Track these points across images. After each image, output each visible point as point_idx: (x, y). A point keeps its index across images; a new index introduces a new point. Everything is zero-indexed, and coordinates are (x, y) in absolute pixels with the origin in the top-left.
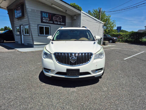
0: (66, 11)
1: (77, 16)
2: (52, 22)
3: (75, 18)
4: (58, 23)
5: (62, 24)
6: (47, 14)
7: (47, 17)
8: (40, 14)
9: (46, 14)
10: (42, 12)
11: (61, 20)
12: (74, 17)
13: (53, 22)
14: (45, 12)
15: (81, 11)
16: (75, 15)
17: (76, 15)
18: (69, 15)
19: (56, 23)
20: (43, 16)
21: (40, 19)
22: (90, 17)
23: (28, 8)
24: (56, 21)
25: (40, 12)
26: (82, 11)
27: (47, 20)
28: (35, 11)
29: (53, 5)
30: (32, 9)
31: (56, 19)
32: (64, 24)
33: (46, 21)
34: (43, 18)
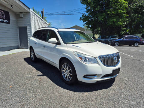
1: (24, 13)
3: (22, 16)
4: (1, 20)
5: (6, 21)
11: (4, 16)
12: (20, 15)
15: (30, 9)
16: (20, 13)
17: (22, 13)
18: (13, 12)
22: (38, 17)
32: (8, 22)
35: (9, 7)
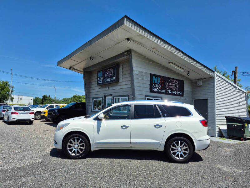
0: (189, 72)
1: (203, 80)
2: (164, 91)
4: (174, 92)
5: (178, 93)
6: (159, 78)
7: (159, 83)
8: (149, 79)
9: (157, 78)
10: (152, 75)
11: (178, 87)
12: (198, 83)
13: (167, 91)
14: (156, 76)
15: (214, 72)
16: (199, 79)
17: (201, 79)
19: (170, 92)
20: (154, 82)
21: (149, 87)
23: (134, 70)
24: (171, 89)
25: (149, 76)
26: (216, 73)
27: (158, 88)
28: (144, 74)
29: (171, 65)
30: (139, 71)
31: (170, 85)
32: (181, 93)
33: (157, 90)
34: (154, 85)
35: (186, 74)
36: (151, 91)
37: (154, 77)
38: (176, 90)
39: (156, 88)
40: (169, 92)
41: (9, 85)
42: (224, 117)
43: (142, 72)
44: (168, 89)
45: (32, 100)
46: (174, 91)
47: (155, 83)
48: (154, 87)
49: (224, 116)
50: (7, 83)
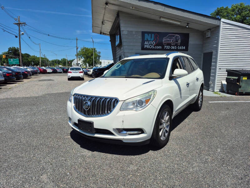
0: (188, 24)
1: (212, 30)
2: (160, 47)
3: (209, 34)
4: (173, 48)
5: (180, 48)
8: (140, 37)
9: (150, 34)
10: (143, 33)
12: (207, 34)
14: (148, 33)
15: (220, 20)
17: (210, 29)
19: (168, 47)
21: (140, 44)
23: (122, 31)
24: (169, 44)
25: (140, 34)
26: (222, 20)
27: (152, 45)
28: (134, 33)
29: (162, 19)
30: (128, 31)
31: (168, 41)
32: (184, 48)
33: (151, 47)
34: (146, 43)
36: (143, 48)
37: (146, 35)
38: (177, 45)
39: (149, 45)
40: (166, 47)
41: (96, 51)
42: (225, 71)
43: (132, 31)
44: (165, 45)
45: (109, 63)
46: (173, 46)
47: (147, 40)
48: (146, 44)
49: (225, 69)
50: (94, 50)
